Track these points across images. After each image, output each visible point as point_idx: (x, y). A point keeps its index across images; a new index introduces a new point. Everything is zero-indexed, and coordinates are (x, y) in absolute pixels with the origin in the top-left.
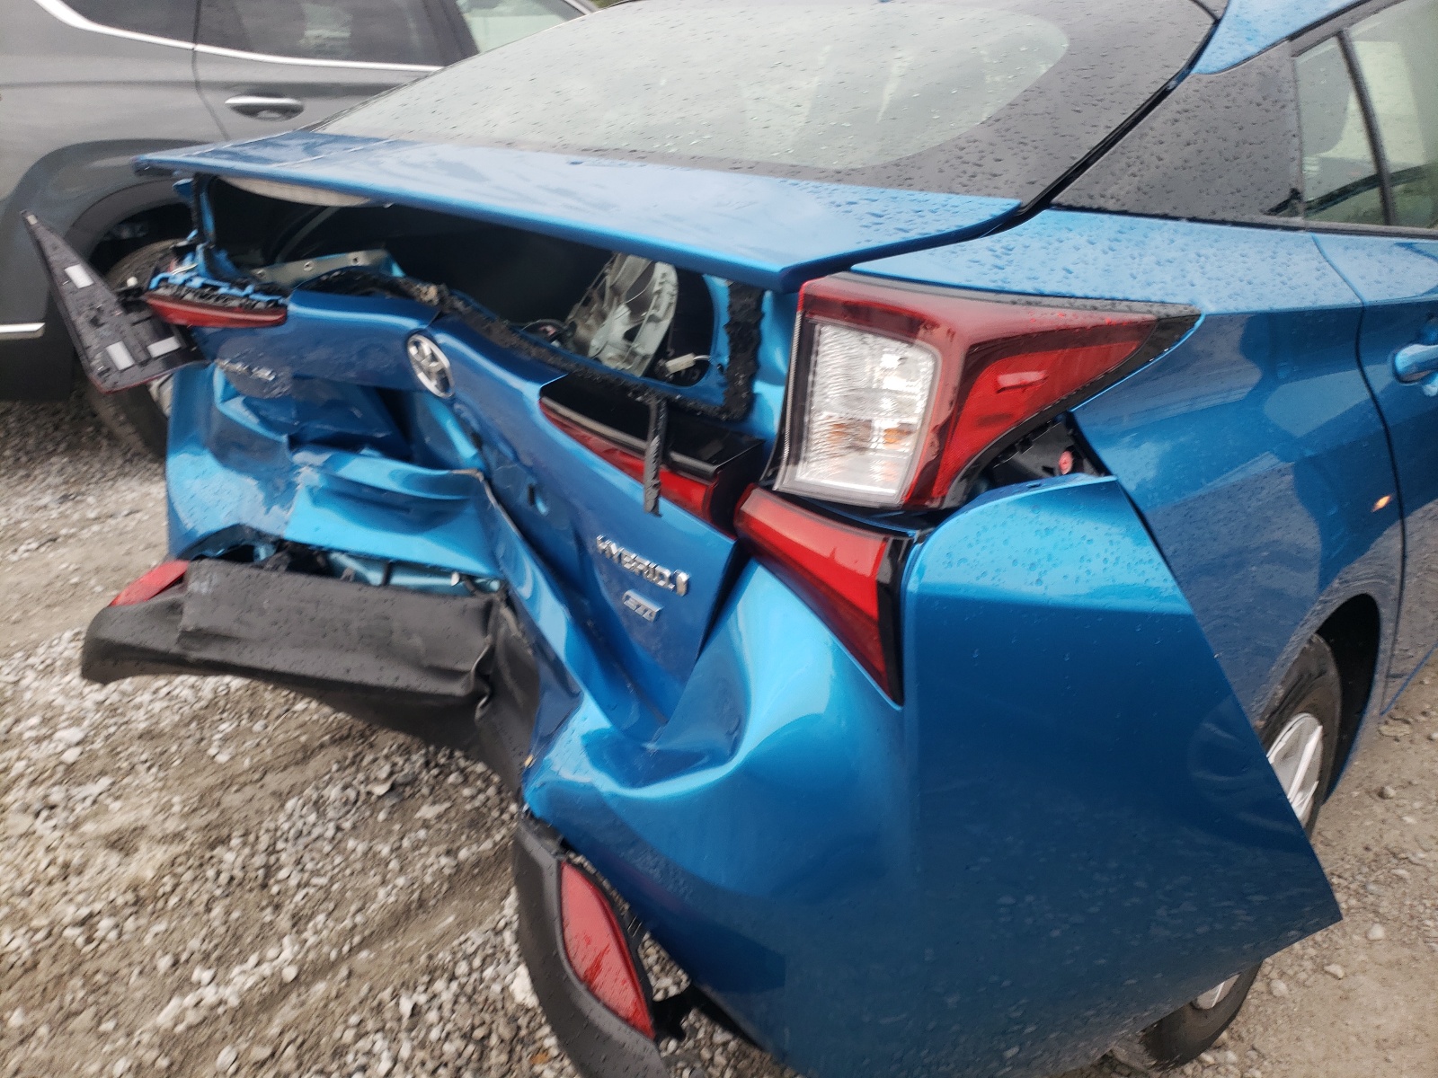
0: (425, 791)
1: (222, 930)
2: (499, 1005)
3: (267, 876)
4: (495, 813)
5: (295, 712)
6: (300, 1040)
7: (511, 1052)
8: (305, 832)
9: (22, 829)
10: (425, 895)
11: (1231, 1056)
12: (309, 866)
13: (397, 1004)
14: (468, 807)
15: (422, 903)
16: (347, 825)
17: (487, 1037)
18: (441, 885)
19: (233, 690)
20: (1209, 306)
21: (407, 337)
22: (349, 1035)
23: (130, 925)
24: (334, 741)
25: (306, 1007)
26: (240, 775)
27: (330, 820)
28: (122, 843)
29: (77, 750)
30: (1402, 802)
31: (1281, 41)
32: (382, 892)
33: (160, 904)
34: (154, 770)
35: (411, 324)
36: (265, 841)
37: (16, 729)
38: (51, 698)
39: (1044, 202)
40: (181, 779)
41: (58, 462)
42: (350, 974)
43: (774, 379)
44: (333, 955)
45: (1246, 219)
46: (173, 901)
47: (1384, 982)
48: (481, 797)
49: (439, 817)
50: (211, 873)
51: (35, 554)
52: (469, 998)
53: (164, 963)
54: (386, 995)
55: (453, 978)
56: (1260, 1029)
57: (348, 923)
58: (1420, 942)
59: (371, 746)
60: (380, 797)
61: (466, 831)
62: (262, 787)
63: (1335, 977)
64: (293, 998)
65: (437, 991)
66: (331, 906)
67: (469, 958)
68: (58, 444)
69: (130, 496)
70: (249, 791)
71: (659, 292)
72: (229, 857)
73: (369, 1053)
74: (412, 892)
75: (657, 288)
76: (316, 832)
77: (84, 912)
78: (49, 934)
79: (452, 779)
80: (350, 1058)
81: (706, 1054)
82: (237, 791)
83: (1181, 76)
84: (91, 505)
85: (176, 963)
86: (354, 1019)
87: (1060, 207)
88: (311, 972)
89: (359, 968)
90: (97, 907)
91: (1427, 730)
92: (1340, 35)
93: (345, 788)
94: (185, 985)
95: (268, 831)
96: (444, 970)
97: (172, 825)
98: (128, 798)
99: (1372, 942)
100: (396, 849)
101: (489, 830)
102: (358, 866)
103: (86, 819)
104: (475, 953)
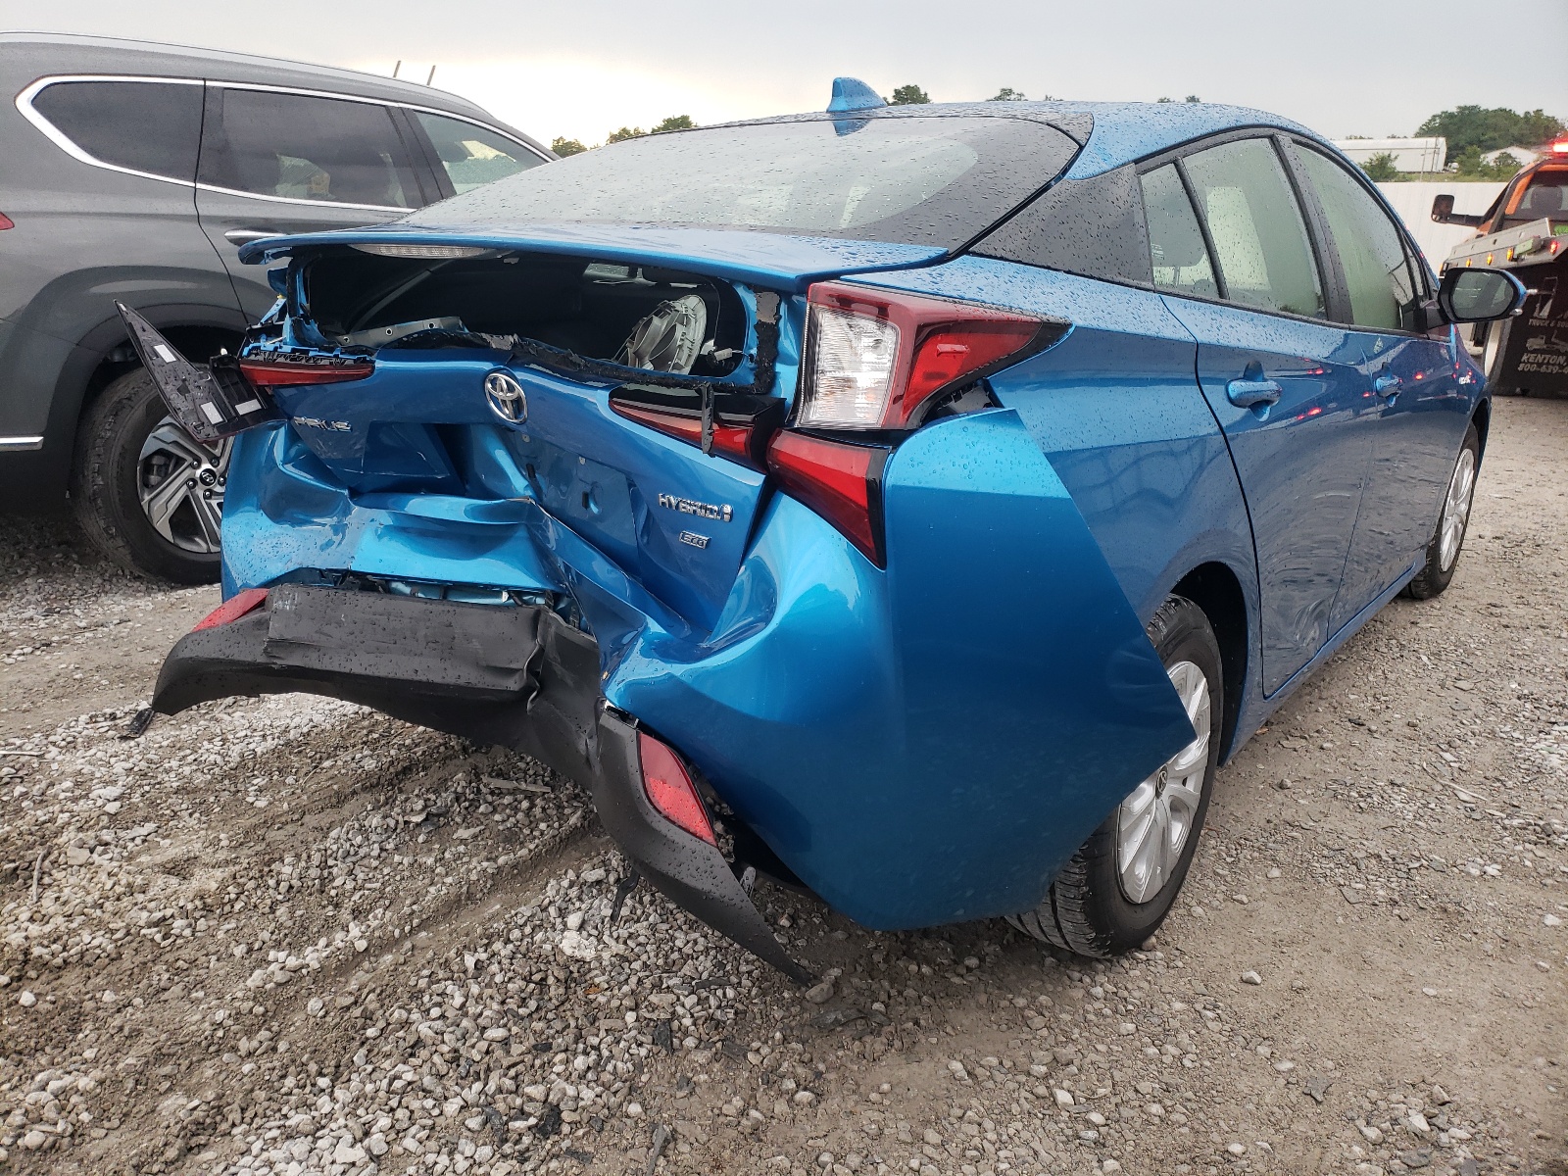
0: (458, 819)
1: (290, 923)
2: (551, 959)
3: (322, 885)
4: (526, 831)
5: (322, 769)
6: (378, 991)
7: (567, 988)
8: (352, 852)
9: (82, 861)
10: (472, 890)
11: (1159, 954)
12: (361, 876)
13: (463, 960)
14: (501, 828)
15: (470, 896)
16: (390, 846)
17: (544, 979)
18: (486, 882)
19: (259, 753)
20: (1077, 320)
21: (484, 376)
22: (423, 983)
23: (202, 924)
24: (364, 789)
25: (378, 972)
26: (281, 815)
27: (374, 842)
28: (178, 869)
29: (118, 804)
30: (1297, 790)
31: (1129, 163)
32: (432, 889)
33: (227, 908)
34: (197, 815)
35: (487, 366)
36: (316, 858)
37: (51, 792)
38: (79, 767)
39: (964, 250)
40: (225, 821)
41: (31, 583)
42: (413, 948)
43: (789, 361)
44: (397, 932)
45: (1108, 277)
46: (238, 906)
47: (1280, 905)
48: (512, 820)
49: (475, 837)
50: (272, 882)
51: (30, 657)
52: (524, 956)
53: (239, 951)
54: (452, 954)
55: (508, 941)
56: (1182, 937)
57: (407, 910)
58: (1309, 878)
59: (401, 791)
60: (418, 825)
61: (502, 845)
62: (302, 825)
63: (1242, 903)
64: (366, 965)
65: (496, 950)
66: (387, 902)
67: (521, 927)
68: (28, 568)
69: (116, 609)
70: (290, 828)
71: (680, 346)
72: (287, 870)
73: (442, 994)
74: (461, 887)
75: (679, 343)
76: (362, 852)
77: (158, 915)
78: (128, 934)
79: (482, 809)
80: (426, 999)
81: (733, 979)
82: (279, 829)
83: (1058, 178)
84: (79, 616)
85: (250, 951)
86: (426, 972)
87: (975, 254)
88: (380, 945)
89: (419, 944)
90: (168, 912)
91: (1320, 742)
92: (1175, 163)
93: (385, 817)
94: (264, 962)
95: (319, 850)
96: (500, 936)
97: (221, 856)
98: (176, 836)
99: (1270, 880)
100: (440, 860)
101: (521, 843)
102: (406, 873)
103: (139, 853)
104: (525, 924)
